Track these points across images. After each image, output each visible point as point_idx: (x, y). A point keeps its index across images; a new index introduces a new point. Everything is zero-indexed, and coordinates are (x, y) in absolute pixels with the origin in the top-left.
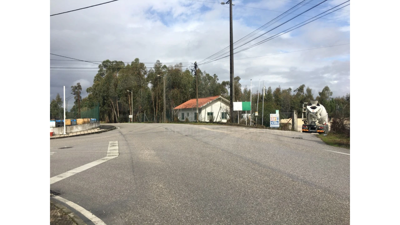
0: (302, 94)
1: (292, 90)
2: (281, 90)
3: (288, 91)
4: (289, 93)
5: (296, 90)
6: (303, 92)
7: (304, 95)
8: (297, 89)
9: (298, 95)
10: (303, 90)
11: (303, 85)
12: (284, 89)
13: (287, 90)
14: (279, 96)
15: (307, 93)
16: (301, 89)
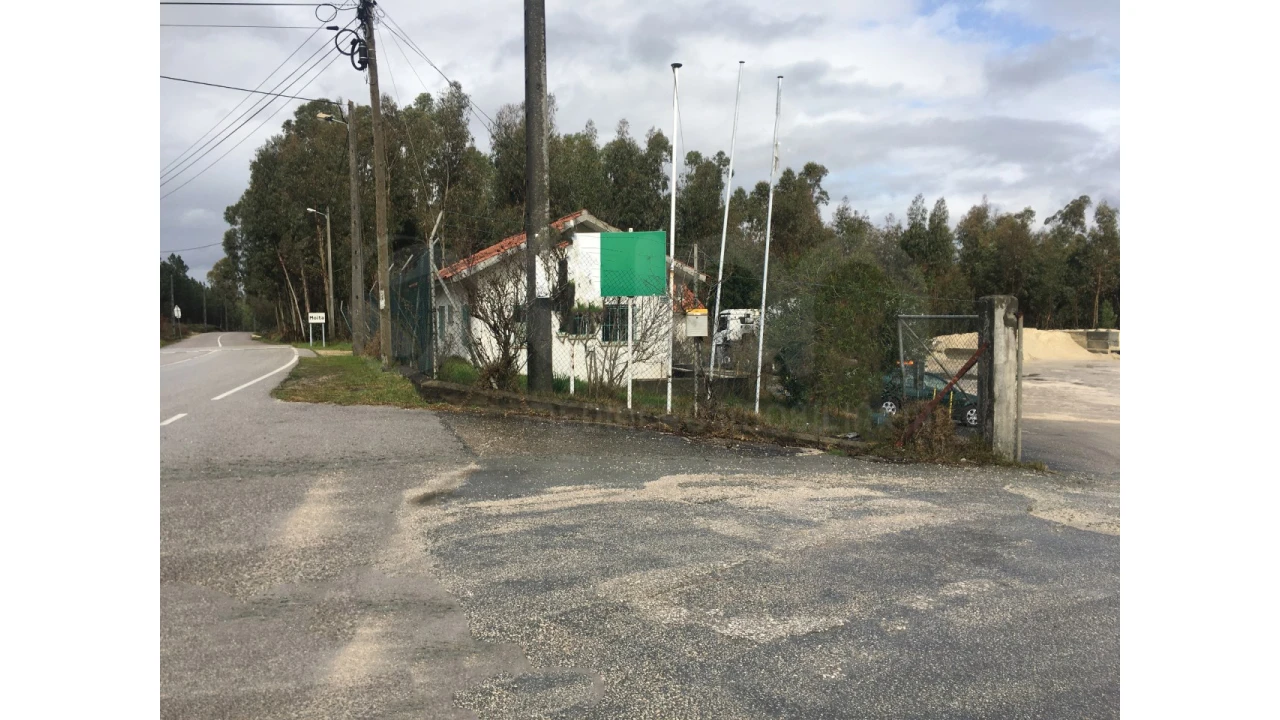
0: (1077, 233)
1: (1036, 218)
2: (991, 214)
3: (1019, 221)
4: (1024, 226)
5: (1054, 217)
6: (1082, 224)
7: (1085, 235)
8: (1060, 212)
9: (1060, 235)
10: (1081, 215)
11: (1081, 198)
12: (1003, 212)
13: (1019, 216)
14: (981, 241)
15: (1096, 225)
16: (1074, 212)
